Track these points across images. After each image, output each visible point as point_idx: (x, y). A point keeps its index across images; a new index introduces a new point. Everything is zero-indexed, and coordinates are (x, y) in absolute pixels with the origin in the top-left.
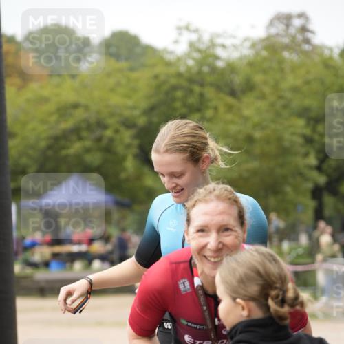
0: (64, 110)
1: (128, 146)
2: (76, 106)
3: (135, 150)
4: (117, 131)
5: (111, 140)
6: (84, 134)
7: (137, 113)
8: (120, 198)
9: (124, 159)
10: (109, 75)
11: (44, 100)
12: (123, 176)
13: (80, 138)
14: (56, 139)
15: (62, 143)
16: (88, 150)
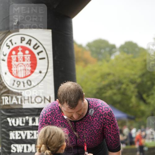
0: (104, 76)
1: (133, 92)
2: (109, 74)
3: (136, 94)
4: (127, 85)
5: (125, 89)
6: (113, 87)
7: (136, 77)
8: (129, 115)
9: (131, 97)
10: (123, 60)
11: (94, 72)
12: (131, 105)
13: (111, 89)
14: (100, 89)
15: (103, 90)
16: (115, 94)
